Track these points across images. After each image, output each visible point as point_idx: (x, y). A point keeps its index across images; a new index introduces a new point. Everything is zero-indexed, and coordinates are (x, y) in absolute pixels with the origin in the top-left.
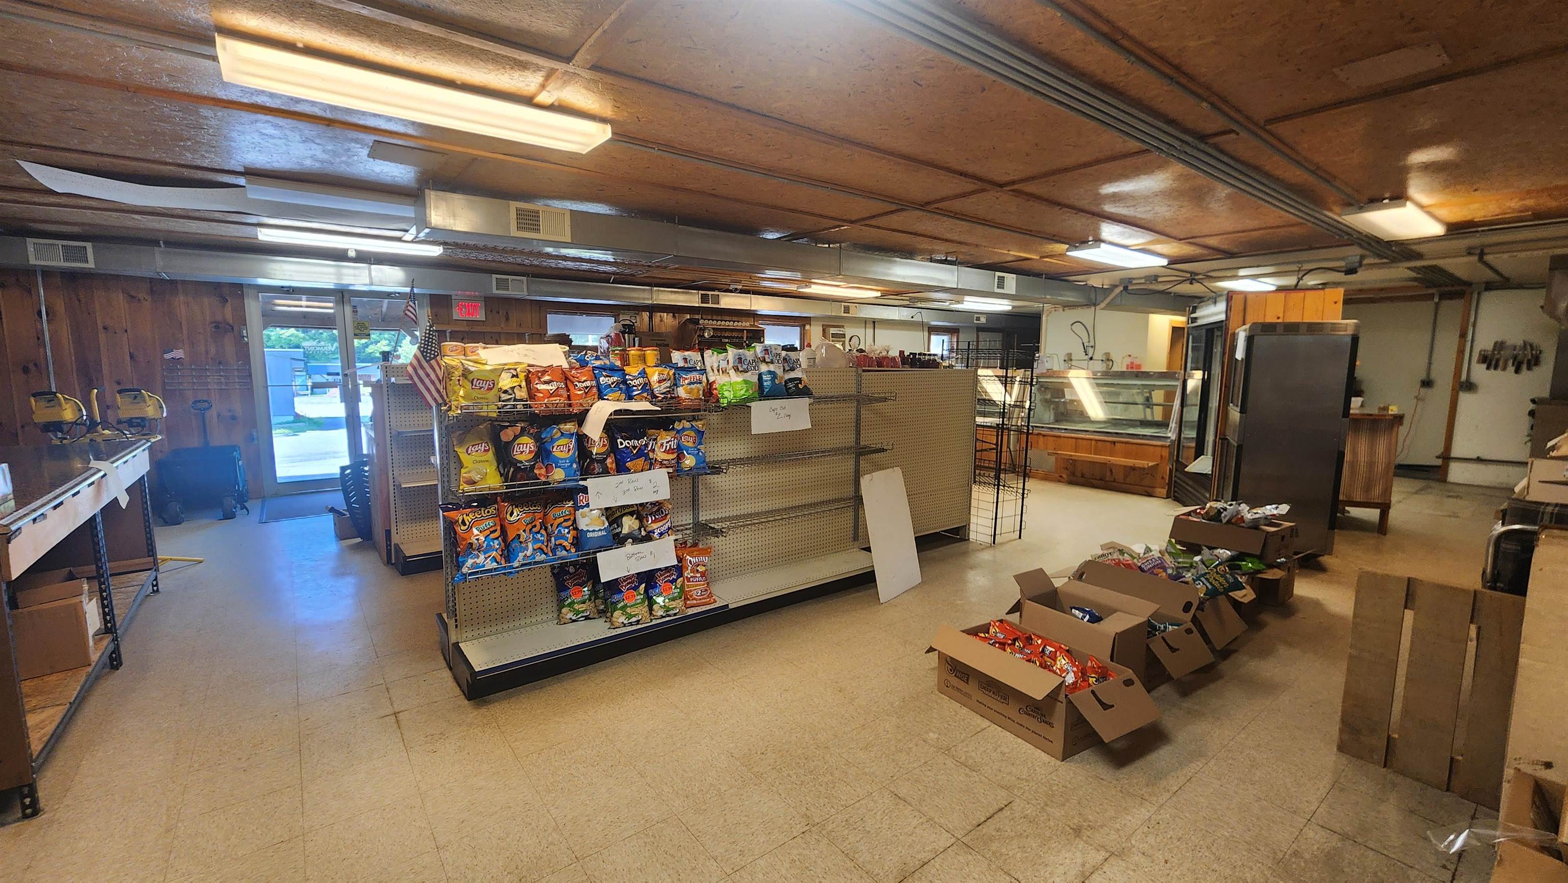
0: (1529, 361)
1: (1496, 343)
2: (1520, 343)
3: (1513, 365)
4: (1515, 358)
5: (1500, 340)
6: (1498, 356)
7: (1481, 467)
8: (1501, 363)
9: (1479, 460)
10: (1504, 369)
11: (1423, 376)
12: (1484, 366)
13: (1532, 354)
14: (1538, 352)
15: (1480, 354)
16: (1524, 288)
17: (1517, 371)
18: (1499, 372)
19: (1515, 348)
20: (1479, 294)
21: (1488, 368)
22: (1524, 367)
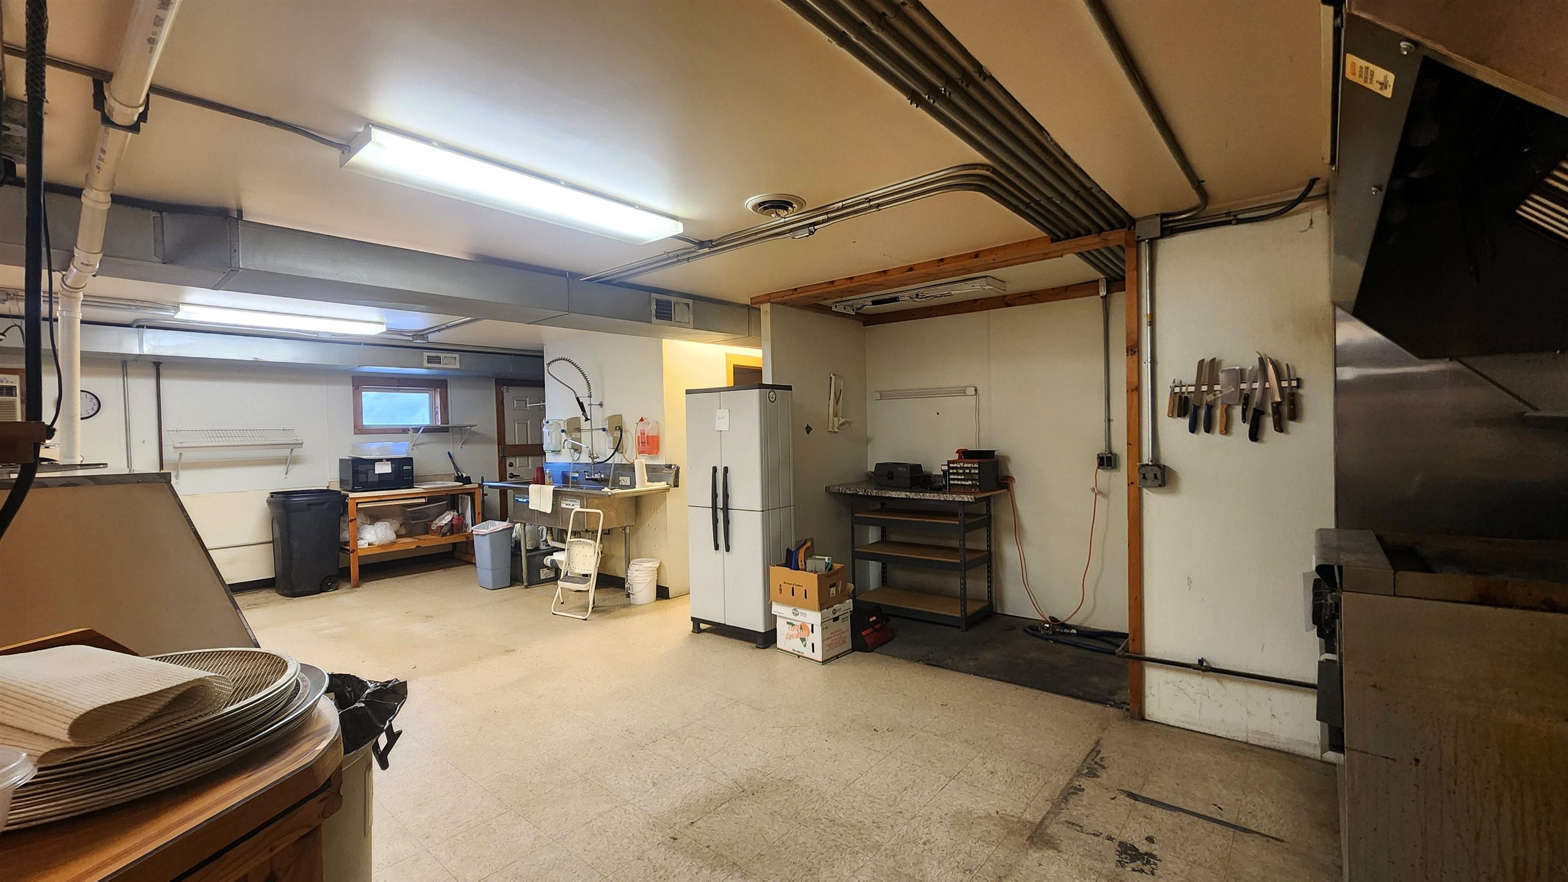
0: (1277, 407)
1: (1201, 363)
2: (1250, 363)
3: (1244, 419)
4: (1246, 400)
5: (1208, 359)
6: (1209, 398)
7: (1208, 683)
8: (1218, 413)
9: (1202, 667)
10: (1227, 430)
11: (1101, 448)
12: (1185, 422)
13: (1281, 389)
14: (1294, 383)
15: (1173, 394)
16: (1240, 222)
17: (1255, 435)
18: (1216, 437)
19: (1240, 375)
20: (1152, 243)
21: (1193, 429)
22: (1269, 422)
